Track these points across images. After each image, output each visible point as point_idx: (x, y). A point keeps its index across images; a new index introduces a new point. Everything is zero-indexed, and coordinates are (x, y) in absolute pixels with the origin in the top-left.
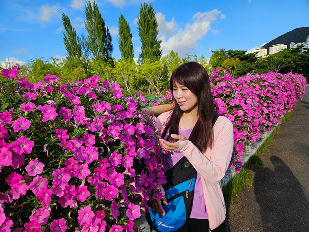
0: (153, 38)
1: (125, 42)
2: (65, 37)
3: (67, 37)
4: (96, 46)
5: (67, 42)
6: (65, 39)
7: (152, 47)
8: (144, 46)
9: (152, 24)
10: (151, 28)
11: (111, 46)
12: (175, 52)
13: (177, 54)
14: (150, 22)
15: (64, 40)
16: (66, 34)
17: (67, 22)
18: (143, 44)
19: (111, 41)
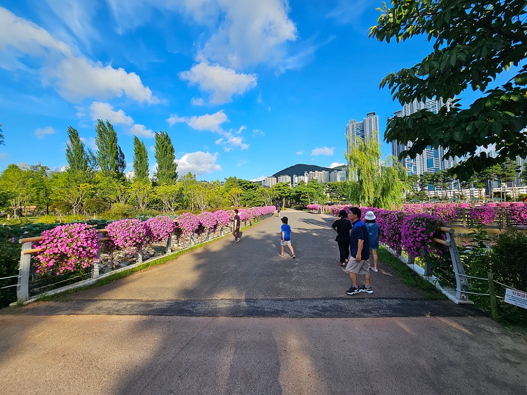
0: (170, 162)
1: (141, 162)
2: (69, 149)
3: (72, 149)
4: (106, 162)
5: (70, 154)
6: (68, 151)
7: (169, 169)
8: (161, 167)
9: (170, 150)
10: (168, 153)
11: (123, 163)
12: (193, 174)
13: (195, 176)
14: (168, 148)
15: (66, 152)
16: (70, 147)
17: (74, 135)
18: (159, 166)
19: (124, 158)
